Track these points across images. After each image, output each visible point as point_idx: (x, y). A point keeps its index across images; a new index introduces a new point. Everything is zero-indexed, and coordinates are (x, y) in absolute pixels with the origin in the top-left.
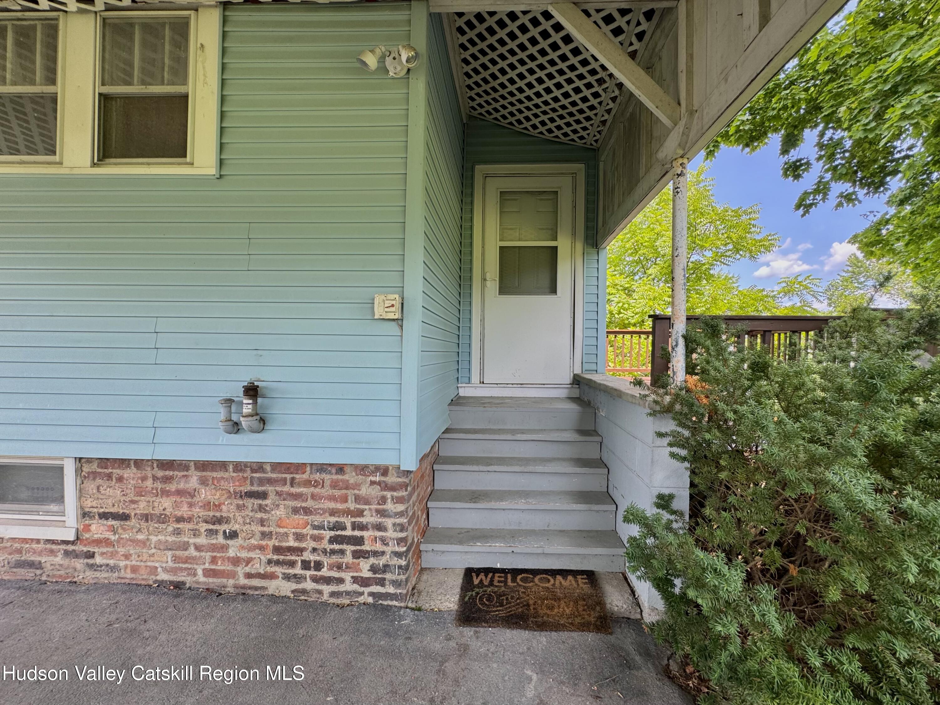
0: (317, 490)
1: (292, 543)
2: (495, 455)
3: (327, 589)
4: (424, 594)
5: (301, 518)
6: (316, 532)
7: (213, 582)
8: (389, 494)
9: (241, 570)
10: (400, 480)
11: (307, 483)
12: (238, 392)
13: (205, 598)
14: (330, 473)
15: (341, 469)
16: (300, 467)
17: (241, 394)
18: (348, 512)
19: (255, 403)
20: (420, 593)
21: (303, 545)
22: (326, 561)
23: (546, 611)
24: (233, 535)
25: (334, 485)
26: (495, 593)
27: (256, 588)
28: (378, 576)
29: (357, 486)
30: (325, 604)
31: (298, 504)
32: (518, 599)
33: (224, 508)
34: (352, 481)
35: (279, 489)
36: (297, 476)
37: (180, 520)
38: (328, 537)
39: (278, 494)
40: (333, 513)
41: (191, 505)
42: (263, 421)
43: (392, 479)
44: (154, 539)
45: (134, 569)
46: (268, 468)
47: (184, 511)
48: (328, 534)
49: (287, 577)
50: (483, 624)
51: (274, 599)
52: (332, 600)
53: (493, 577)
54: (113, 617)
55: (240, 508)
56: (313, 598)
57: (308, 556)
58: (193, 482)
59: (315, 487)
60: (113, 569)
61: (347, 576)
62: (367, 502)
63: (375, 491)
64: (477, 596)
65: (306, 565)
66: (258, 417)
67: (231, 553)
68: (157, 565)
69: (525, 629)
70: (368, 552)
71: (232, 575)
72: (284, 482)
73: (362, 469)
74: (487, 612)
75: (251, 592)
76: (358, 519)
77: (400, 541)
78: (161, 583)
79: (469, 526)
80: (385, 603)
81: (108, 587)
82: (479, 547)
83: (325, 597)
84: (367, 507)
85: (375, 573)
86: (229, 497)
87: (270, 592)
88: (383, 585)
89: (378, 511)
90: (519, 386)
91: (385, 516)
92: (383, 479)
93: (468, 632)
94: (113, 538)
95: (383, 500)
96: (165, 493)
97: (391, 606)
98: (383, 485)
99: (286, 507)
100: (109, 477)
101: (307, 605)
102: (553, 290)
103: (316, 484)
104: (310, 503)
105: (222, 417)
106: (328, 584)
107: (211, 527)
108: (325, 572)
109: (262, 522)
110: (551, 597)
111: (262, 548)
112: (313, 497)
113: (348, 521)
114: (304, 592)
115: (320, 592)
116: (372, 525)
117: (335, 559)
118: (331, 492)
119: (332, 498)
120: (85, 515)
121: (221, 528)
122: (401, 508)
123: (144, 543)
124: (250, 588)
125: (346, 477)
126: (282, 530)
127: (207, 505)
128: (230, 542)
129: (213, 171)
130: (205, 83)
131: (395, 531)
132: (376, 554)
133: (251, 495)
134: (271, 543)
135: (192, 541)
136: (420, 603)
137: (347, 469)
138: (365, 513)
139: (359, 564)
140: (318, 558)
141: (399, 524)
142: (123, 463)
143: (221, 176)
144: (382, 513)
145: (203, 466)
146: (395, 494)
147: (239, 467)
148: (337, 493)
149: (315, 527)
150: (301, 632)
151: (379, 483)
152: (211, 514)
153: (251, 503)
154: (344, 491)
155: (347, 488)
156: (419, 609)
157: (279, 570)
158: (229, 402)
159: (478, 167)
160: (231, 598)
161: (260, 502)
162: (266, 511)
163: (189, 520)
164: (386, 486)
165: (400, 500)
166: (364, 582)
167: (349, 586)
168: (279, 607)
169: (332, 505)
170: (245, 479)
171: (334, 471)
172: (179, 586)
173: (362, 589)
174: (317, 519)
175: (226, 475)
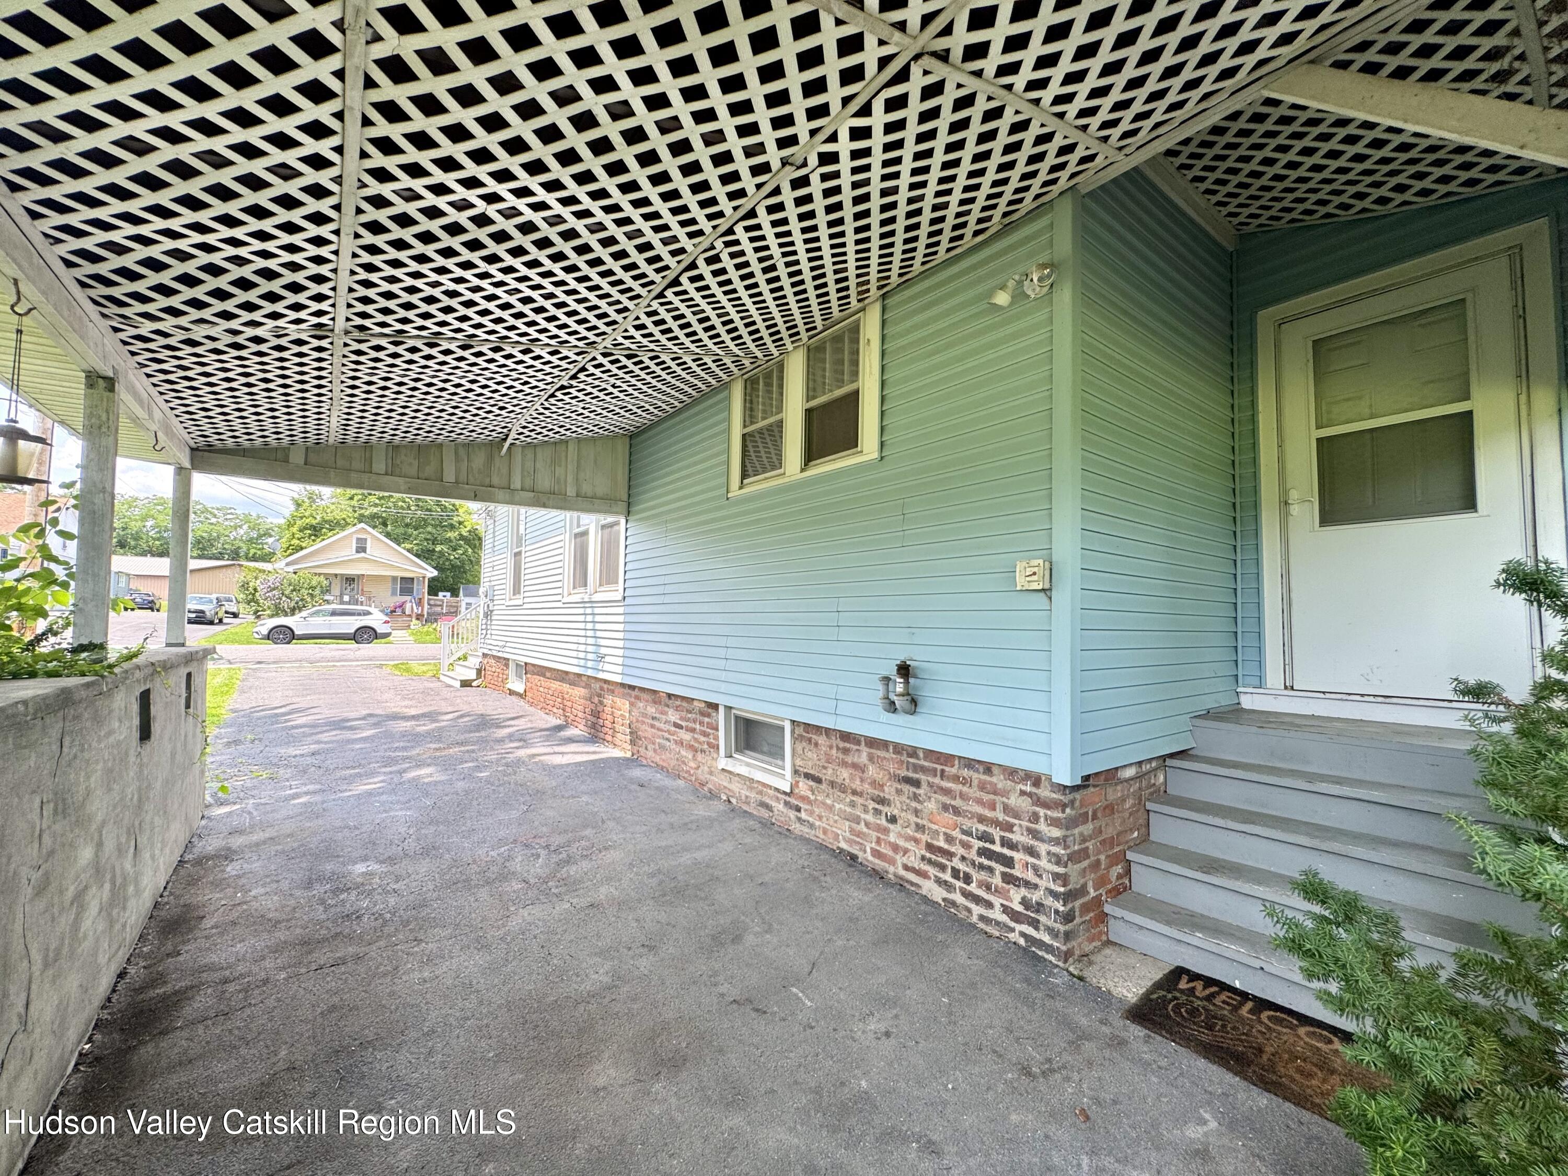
0: (965, 789)
1: (941, 843)
2: (1274, 813)
3: (977, 910)
4: (1096, 967)
5: (949, 817)
6: (964, 838)
7: (879, 864)
8: (1042, 812)
9: (900, 859)
10: (1054, 796)
11: (956, 779)
12: (892, 671)
13: (871, 876)
14: (977, 771)
15: (988, 768)
16: (948, 759)
17: (895, 672)
18: (996, 823)
19: (907, 682)
20: (1091, 963)
21: (953, 849)
22: (975, 875)
23: (1292, 1072)
24: (893, 820)
25: (982, 787)
26: (1206, 1010)
27: (912, 884)
28: (1029, 913)
29: (1005, 793)
30: (973, 926)
31: (947, 800)
32: (1246, 1034)
33: (886, 788)
34: (1000, 786)
35: (931, 779)
36: (947, 769)
37: (854, 793)
38: (976, 847)
39: (930, 785)
40: (982, 819)
41: (862, 780)
42: (914, 702)
43: (1045, 792)
44: (837, 806)
45: (825, 832)
46: (921, 755)
47: (857, 785)
48: (977, 844)
49: (939, 881)
50: (1164, 1033)
51: (926, 900)
52: (981, 925)
53: (1218, 993)
54: (806, 864)
55: (899, 792)
56: (963, 915)
57: (956, 863)
58: (863, 759)
59: (964, 784)
60: (812, 826)
61: (997, 901)
62: (1017, 816)
63: (1024, 804)
64: (1171, 1000)
65: (956, 873)
66: (909, 698)
67: (892, 838)
68: (839, 832)
69: (1236, 1074)
70: (1018, 879)
71: (892, 862)
72: (934, 772)
73: (1011, 773)
74: (1178, 1024)
75: (908, 886)
76: (1007, 835)
77: (1056, 876)
78: (842, 850)
79: (1198, 908)
80: (1040, 953)
81: (808, 841)
82: (1198, 938)
83: (975, 919)
84: (1016, 822)
85: (1027, 909)
86: (890, 779)
87: (924, 892)
88: (1037, 929)
89: (1030, 831)
90: (1380, 699)
91: (1037, 839)
92: (1034, 790)
93: (1136, 1031)
94: (812, 797)
95: (1035, 818)
96: (844, 764)
97: (1045, 960)
98: (1035, 798)
99: (937, 801)
100: (810, 740)
101: (954, 918)
102: (1469, 503)
103: (966, 782)
104: (958, 803)
105: (881, 694)
106: (977, 904)
107: (877, 806)
108: (973, 888)
109: (916, 812)
110: (1314, 1060)
111: (916, 841)
112: (962, 796)
113: (997, 834)
114: (953, 904)
115: (969, 911)
116: (1023, 846)
117: (983, 876)
118: (979, 794)
119: (979, 802)
120: (796, 772)
121: (885, 809)
122: (1056, 833)
123: (830, 808)
124: (908, 881)
125: (994, 779)
126: (934, 827)
127: (874, 783)
128: (891, 826)
129: (876, 455)
130: (871, 373)
131: (1050, 861)
132: (1027, 884)
133: (908, 780)
134: (925, 838)
135: (863, 816)
136: (1085, 974)
137: (995, 770)
138: (1015, 829)
139: (1009, 891)
140: (967, 870)
141: (1054, 854)
142: (818, 729)
143: (882, 458)
144: (1035, 834)
145: (872, 743)
146: (1049, 813)
147: (899, 749)
148: (986, 797)
149: (964, 832)
150: (940, 938)
151: (1030, 795)
152: (877, 792)
153: (908, 789)
154: (992, 797)
155: (995, 793)
156: (1081, 979)
157: (932, 871)
158: (887, 680)
159: (1262, 314)
160: (889, 884)
161: (915, 790)
162: (919, 802)
163: (860, 794)
164: (1039, 799)
165: (1054, 822)
166: (1015, 916)
167: (997, 914)
168: (929, 909)
169: (979, 810)
170: (902, 762)
171: (981, 770)
172: (854, 858)
173: (1012, 924)
174: (967, 824)
175: (887, 755)
